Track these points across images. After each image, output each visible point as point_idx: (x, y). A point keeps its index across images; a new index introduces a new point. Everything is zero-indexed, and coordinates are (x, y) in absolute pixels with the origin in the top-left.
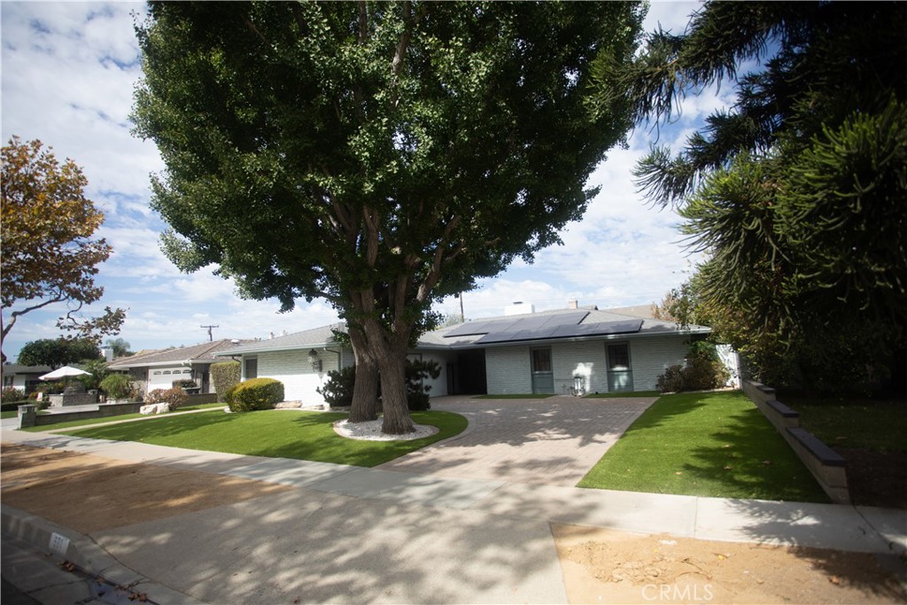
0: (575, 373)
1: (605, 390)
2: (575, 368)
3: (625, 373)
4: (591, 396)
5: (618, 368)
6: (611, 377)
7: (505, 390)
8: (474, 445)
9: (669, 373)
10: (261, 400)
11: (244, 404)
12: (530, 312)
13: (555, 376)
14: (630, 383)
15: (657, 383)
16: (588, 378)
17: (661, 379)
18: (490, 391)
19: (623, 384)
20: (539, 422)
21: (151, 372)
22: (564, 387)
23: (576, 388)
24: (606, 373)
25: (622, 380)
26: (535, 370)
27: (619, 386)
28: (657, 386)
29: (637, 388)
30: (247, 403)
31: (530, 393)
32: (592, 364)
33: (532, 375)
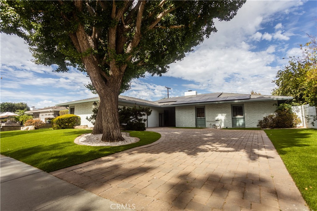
0: (216, 118)
1: (231, 126)
2: (217, 116)
3: (242, 119)
4: (223, 129)
5: (238, 117)
6: (234, 121)
7: (184, 125)
8: (158, 153)
9: (266, 119)
10: (67, 124)
11: (58, 126)
12: (195, 94)
13: (206, 120)
14: (244, 124)
15: (258, 124)
16: (223, 120)
17: (260, 122)
18: (177, 126)
19: (241, 124)
20: (205, 139)
21: (40, 115)
22: (211, 124)
23: (216, 125)
24: (231, 119)
25: (241, 122)
26: (197, 117)
27: (239, 125)
28: (258, 125)
29: (247, 126)
30: (60, 125)
31: (195, 127)
32: (225, 114)
33: (196, 119)
